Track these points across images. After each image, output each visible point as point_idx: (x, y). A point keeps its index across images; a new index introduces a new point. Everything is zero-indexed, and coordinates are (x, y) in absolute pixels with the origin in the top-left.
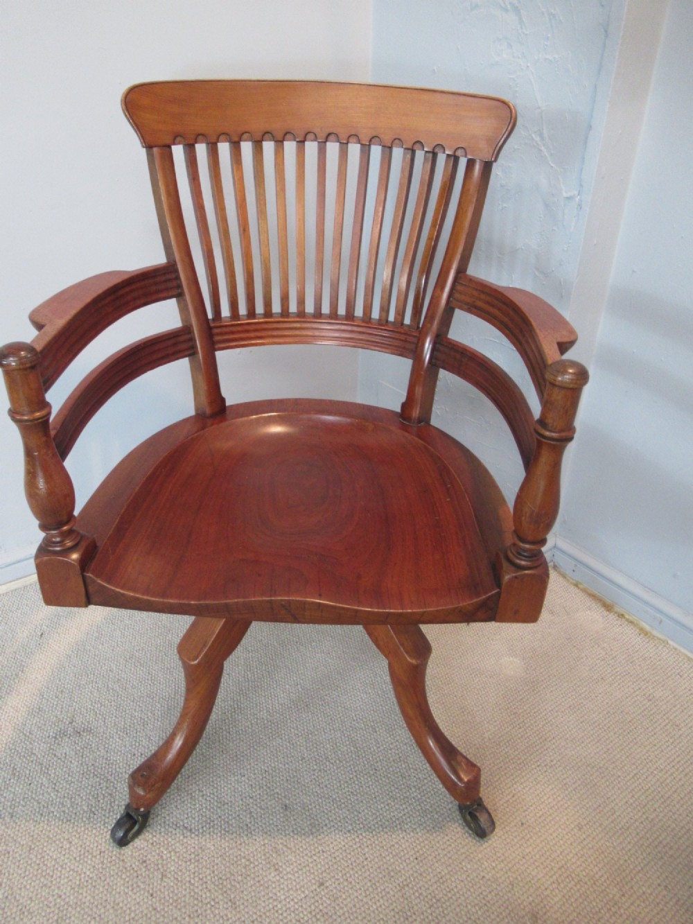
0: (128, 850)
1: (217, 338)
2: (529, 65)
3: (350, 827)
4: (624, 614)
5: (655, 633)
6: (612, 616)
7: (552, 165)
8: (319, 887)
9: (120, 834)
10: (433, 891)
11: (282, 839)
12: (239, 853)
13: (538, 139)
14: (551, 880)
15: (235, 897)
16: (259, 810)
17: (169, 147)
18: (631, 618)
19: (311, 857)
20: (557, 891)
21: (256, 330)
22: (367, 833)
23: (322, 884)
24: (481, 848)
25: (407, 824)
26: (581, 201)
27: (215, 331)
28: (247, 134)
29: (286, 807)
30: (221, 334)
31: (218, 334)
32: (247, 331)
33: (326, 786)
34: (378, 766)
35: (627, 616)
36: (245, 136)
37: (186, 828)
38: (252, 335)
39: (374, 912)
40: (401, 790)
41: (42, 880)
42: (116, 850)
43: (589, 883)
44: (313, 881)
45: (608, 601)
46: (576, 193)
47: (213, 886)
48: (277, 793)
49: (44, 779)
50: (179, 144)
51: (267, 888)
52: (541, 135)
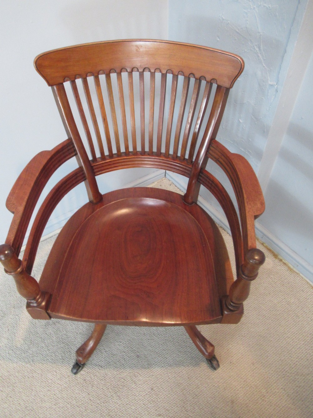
0: (78, 375)
1: (96, 170)
2: (255, 7)
3: (163, 365)
4: (282, 259)
5: (295, 269)
6: (277, 261)
7: (264, 65)
8: (151, 390)
9: (75, 371)
10: (195, 392)
11: (136, 370)
12: (121, 376)
13: (257, 49)
14: (240, 386)
15: (120, 395)
16: (127, 358)
17: (62, 84)
18: (285, 262)
19: (148, 378)
20: (242, 391)
21: (114, 164)
22: (170, 367)
23: (152, 389)
24: (214, 373)
25: (185, 363)
26: (277, 87)
27: (94, 167)
28: (102, 71)
29: (138, 356)
30: (98, 168)
31: (96, 169)
32: (110, 165)
33: (153, 347)
34: (174, 337)
35: (283, 261)
36: (101, 72)
37: (100, 366)
38: (113, 166)
39: (172, 400)
40: (183, 348)
41: (48, 388)
42: (74, 376)
43: (254, 388)
44: (149, 388)
45: (276, 253)
46: (275, 83)
47: (111, 390)
48: (134, 350)
49: (43, 345)
50: (67, 81)
51: (132, 391)
52: (259, 48)
